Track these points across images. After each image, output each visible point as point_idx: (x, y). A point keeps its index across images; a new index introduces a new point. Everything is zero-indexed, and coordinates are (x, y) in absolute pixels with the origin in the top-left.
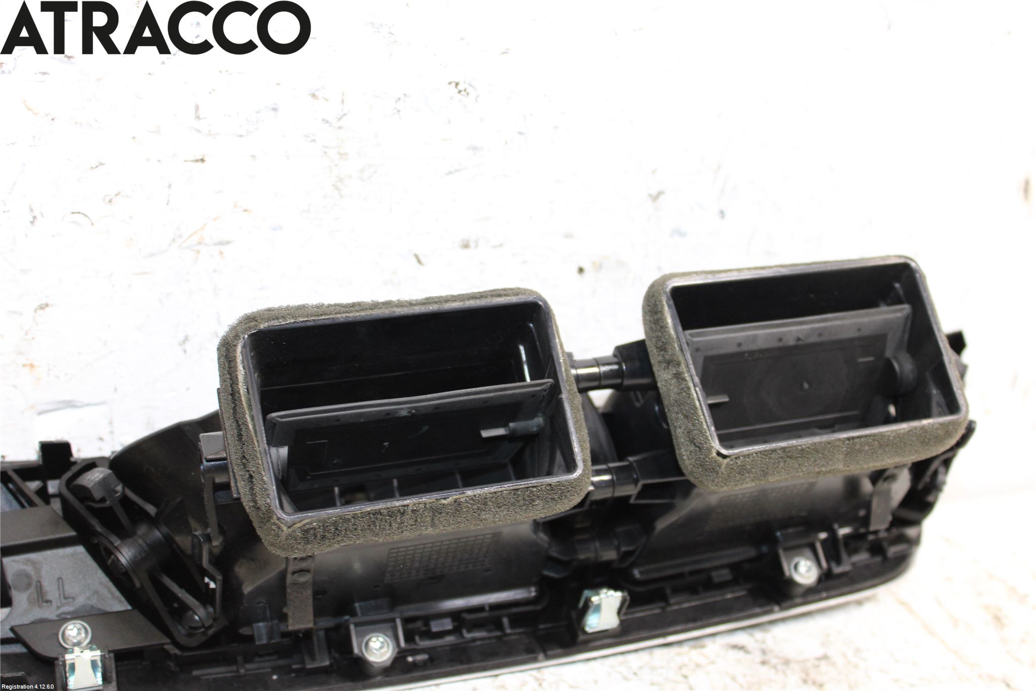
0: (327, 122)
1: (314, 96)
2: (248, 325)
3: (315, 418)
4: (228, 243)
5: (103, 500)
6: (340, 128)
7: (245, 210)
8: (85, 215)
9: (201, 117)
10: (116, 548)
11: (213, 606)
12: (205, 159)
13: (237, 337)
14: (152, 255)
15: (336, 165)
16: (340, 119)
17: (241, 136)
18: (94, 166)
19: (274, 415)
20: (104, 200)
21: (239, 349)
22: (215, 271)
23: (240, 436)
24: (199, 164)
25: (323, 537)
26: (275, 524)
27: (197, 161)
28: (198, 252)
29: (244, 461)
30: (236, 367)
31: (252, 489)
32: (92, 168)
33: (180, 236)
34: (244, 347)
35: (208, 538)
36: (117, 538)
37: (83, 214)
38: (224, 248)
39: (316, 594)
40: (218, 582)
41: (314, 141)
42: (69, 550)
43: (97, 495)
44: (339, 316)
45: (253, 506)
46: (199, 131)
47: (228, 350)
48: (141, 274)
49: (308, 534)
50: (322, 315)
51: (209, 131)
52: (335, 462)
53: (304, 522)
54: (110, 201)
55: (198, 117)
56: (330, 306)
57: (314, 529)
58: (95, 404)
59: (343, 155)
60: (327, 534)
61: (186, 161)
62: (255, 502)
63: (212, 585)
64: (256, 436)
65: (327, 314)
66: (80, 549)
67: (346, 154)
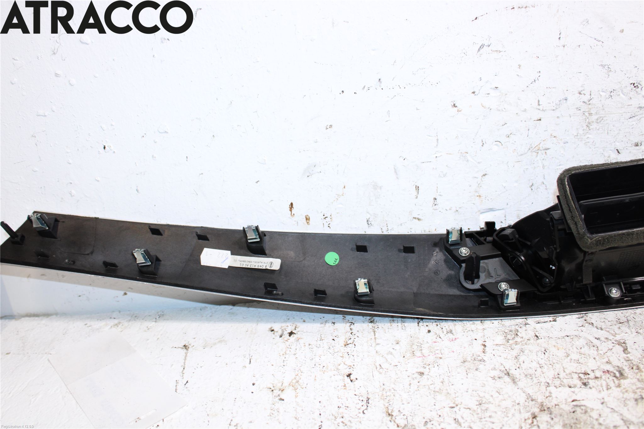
0: (585, 102)
1: (580, 93)
2: (568, 172)
3: (595, 203)
4: (548, 149)
5: (512, 239)
6: (590, 104)
7: (555, 137)
8: (500, 142)
9: (540, 104)
10: (518, 256)
11: (553, 277)
12: (541, 119)
13: (565, 176)
14: (522, 155)
15: (588, 118)
16: (589, 101)
17: (554, 110)
18: (503, 124)
19: (582, 202)
20: (506, 136)
21: (566, 180)
22: (543, 159)
23: (570, 210)
24: (539, 121)
25: (603, 244)
26: (585, 239)
27: (538, 120)
28: (538, 153)
29: (573, 218)
30: (566, 187)
31: (577, 227)
32: (503, 125)
33: (532, 148)
34: (567, 180)
35: (556, 249)
36: (518, 253)
37: (499, 142)
38: (547, 151)
39: (593, 271)
40: (556, 267)
41: (580, 110)
42: (497, 259)
43: (511, 237)
44: (600, 168)
45: (577, 233)
46: (539, 109)
47: (561, 181)
48: (517, 162)
49: (598, 243)
50: (594, 168)
51: (543, 109)
52: (598, 222)
53: (597, 238)
54: (508, 136)
55: (539, 105)
56: (595, 165)
57: (600, 240)
58: (500, 210)
59: (590, 114)
60: (605, 242)
61: (534, 120)
62: (578, 231)
63: (554, 268)
64: (576, 209)
65: (596, 167)
66: (501, 258)
67: (592, 114)
